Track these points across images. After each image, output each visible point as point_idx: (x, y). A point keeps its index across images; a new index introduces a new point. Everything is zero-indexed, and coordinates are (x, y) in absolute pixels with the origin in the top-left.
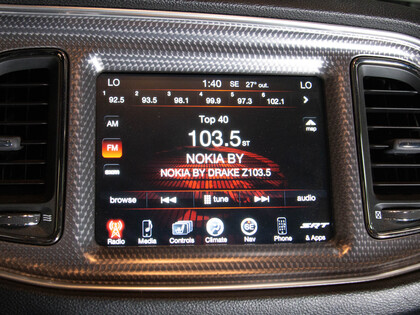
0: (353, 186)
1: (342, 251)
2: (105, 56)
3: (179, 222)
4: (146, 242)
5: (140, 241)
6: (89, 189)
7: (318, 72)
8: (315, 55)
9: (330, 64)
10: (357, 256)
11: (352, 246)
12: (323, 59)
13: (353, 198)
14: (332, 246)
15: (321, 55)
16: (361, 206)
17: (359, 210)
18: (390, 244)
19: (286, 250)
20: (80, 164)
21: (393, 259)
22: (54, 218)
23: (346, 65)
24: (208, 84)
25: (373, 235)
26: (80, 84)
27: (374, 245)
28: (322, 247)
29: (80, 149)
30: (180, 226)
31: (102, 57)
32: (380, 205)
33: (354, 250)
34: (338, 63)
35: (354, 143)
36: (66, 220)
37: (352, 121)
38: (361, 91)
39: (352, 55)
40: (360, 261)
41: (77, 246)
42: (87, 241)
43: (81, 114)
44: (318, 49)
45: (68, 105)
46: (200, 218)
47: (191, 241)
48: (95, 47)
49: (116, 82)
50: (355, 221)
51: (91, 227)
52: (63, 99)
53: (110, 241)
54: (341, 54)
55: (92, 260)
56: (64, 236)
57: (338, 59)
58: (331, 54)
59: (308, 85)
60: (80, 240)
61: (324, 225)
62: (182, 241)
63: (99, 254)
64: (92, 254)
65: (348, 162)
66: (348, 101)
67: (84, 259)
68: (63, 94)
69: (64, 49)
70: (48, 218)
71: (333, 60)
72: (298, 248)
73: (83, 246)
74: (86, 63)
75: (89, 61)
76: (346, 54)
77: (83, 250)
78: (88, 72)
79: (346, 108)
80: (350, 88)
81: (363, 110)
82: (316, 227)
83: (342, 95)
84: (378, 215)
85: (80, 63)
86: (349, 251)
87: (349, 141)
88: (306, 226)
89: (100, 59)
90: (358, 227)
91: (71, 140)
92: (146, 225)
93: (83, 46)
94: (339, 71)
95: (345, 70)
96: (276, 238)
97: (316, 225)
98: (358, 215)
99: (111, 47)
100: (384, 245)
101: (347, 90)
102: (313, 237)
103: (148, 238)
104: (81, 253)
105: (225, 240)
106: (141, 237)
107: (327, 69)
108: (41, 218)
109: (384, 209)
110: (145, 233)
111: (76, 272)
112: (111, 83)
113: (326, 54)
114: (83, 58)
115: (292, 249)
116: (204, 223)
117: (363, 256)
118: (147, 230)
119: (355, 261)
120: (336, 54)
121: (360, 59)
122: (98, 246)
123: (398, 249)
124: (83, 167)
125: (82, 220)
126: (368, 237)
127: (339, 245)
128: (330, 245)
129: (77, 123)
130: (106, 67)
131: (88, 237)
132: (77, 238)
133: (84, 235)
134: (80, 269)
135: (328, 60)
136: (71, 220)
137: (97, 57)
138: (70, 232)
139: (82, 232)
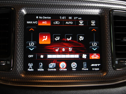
0: (108, 53)
1: (104, 74)
3: (51, 64)
4: (40, 70)
5: (38, 70)
6: (22, 53)
7: (98, 14)
9: (102, 12)
10: (109, 76)
11: (107, 72)
12: (100, 10)
13: (109, 57)
15: (99, 8)
16: (111, 59)
17: (110, 61)
18: (120, 72)
19: (86, 73)
20: (19, 45)
21: (121, 77)
24: (61, 18)
25: (114, 69)
26: (19, 19)
27: (115, 72)
28: (98, 72)
29: (19, 40)
30: (52, 65)
31: (26, 9)
33: (108, 74)
35: (110, 38)
36: (14, 64)
38: (112, 21)
39: (110, 8)
40: (110, 78)
41: (18, 72)
42: (21, 70)
43: (19, 28)
45: (15, 25)
46: (58, 62)
47: (55, 70)
48: (24, 6)
50: (109, 64)
51: (22, 66)
53: (29, 70)
54: (106, 8)
55: (23, 76)
56: (14, 68)
58: (103, 8)
61: (99, 65)
62: (52, 70)
63: (25, 74)
64: (23, 74)
65: (107, 45)
66: (108, 24)
67: (20, 76)
69: (13, 7)
70: (9, 63)
71: (104, 10)
72: (90, 73)
73: (20, 72)
74: (21, 11)
76: (108, 8)
77: (20, 73)
78: (22, 15)
79: (107, 26)
80: (109, 20)
82: (96, 66)
83: (106, 22)
84: (117, 62)
85: (19, 12)
86: (106, 74)
91: (16, 37)
92: (41, 65)
93: (20, 6)
94: (106, 14)
95: (107, 14)
97: (96, 65)
99: (29, 6)
100: (118, 72)
102: (95, 69)
104: (19, 74)
105: (66, 70)
108: (6, 62)
109: (118, 60)
113: (101, 8)
115: (88, 73)
116: (59, 64)
117: (111, 76)
118: (41, 66)
119: (108, 78)
120: (104, 8)
121: (112, 10)
122: (25, 72)
123: (123, 74)
124: (20, 46)
125: (19, 63)
126: (113, 69)
127: (103, 72)
128: (100, 72)
129: (18, 31)
130: (28, 13)
131: (21, 69)
132: (18, 69)
133: (20, 68)
134: (19, 79)
135: (102, 10)
136: (16, 63)
137: (24, 9)
138: (16, 67)
139: (19, 67)
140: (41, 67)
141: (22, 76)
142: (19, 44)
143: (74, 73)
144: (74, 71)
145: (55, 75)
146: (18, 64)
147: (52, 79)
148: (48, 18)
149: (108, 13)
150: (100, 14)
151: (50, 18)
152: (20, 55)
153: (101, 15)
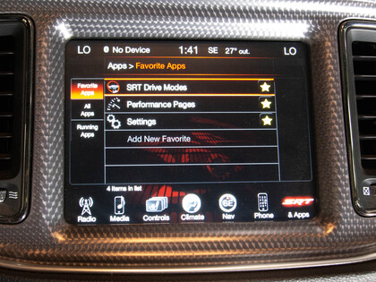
0: (339, 160)
1: (327, 230)
2: (74, 22)
3: (153, 199)
4: (118, 219)
5: (112, 219)
6: (57, 165)
7: (303, 37)
8: (300, 18)
9: (316, 29)
10: (343, 236)
11: (337, 224)
12: (308, 23)
13: (340, 173)
14: (317, 225)
15: (306, 18)
16: (347, 182)
17: (346, 186)
19: (267, 229)
20: (47, 138)
22: (20, 195)
23: (334, 29)
24: (184, 51)
25: (360, 212)
26: (47, 53)
27: (361, 223)
28: (305, 225)
29: (47, 122)
30: (155, 202)
31: (71, 23)
32: (369, 180)
33: (339, 229)
34: (325, 27)
35: (341, 114)
36: (33, 198)
37: (339, 90)
38: (350, 57)
39: (340, 18)
40: (346, 241)
41: (44, 225)
42: (55, 219)
43: (48, 84)
44: (303, 12)
45: (34, 75)
46: (175, 194)
47: (167, 218)
49: (87, 50)
50: (341, 198)
51: (60, 205)
52: (29, 69)
53: (81, 219)
54: (328, 17)
55: (60, 238)
56: (31, 214)
57: (326, 23)
58: (317, 18)
59: (293, 51)
60: (48, 219)
61: (308, 201)
62: (157, 218)
63: (67, 234)
64: (61, 233)
65: (334, 134)
66: (335, 69)
67: (51, 238)
68: (29, 63)
69: (30, 15)
70: (14, 195)
71: (320, 23)
72: (280, 227)
73: (51, 225)
74: (53, 30)
75: (56, 28)
76: (334, 18)
77: (50, 229)
78: (56, 40)
79: (333, 75)
80: (337, 54)
81: (351, 77)
82: (300, 204)
83: (329, 61)
84: (366, 191)
85: (47, 30)
86: (334, 230)
87: (336, 111)
88: (288, 202)
89: (68, 25)
90: (345, 204)
91: (37, 112)
92: (119, 202)
93: (50, 11)
94: (326, 35)
95: (332, 34)
96: (257, 215)
97: (299, 201)
98: (344, 192)
99: (80, 12)
100: (373, 223)
101: (334, 57)
102: (296, 214)
103: (120, 216)
104: (49, 233)
105: (202, 217)
106: (113, 215)
107: (313, 34)
108: (7, 195)
109: (372, 185)
110: (117, 210)
111: (37, 252)
112: (81, 50)
113: (312, 18)
114: (51, 24)
115: (273, 227)
116: (180, 199)
117: (349, 235)
118: (120, 207)
119: (340, 241)
120: (323, 17)
121: (349, 23)
122: (67, 225)
124: (50, 141)
125: (50, 197)
126: (355, 214)
127: (323, 223)
128: (314, 223)
129: (44, 94)
130: (75, 33)
131: (57, 215)
132: (44, 216)
133: (52, 213)
134: (47, 250)
135: (314, 23)
136: (37, 197)
137: (66, 23)
138: (37, 210)
139: (50, 210)
140: (121, 210)
141: (57, 239)
142: (46, 134)
143: (229, 229)
144: (228, 220)
145: (168, 236)
146: (46, 199)
147: (157, 246)
148: (141, 50)
149: (336, 33)
150: (308, 38)
151: (148, 50)
152: (50, 171)
153: (312, 39)
